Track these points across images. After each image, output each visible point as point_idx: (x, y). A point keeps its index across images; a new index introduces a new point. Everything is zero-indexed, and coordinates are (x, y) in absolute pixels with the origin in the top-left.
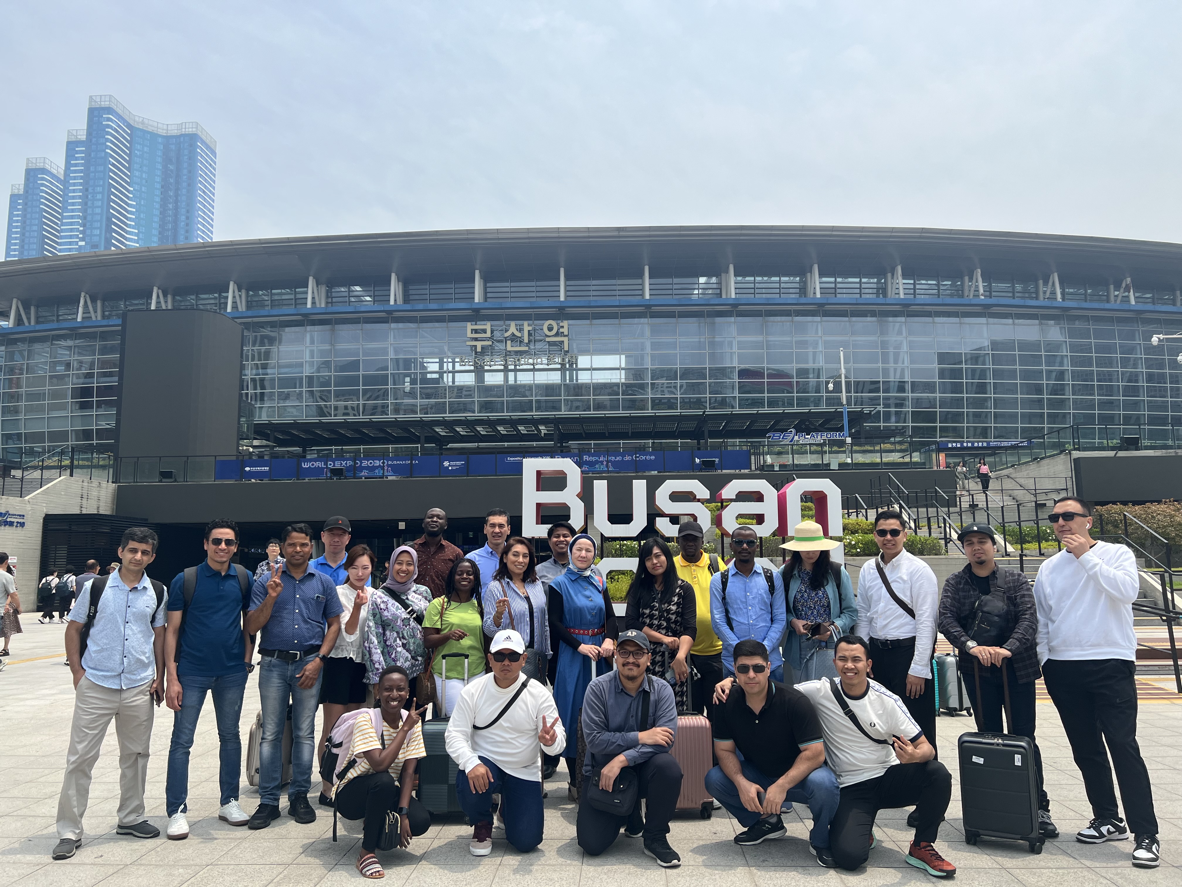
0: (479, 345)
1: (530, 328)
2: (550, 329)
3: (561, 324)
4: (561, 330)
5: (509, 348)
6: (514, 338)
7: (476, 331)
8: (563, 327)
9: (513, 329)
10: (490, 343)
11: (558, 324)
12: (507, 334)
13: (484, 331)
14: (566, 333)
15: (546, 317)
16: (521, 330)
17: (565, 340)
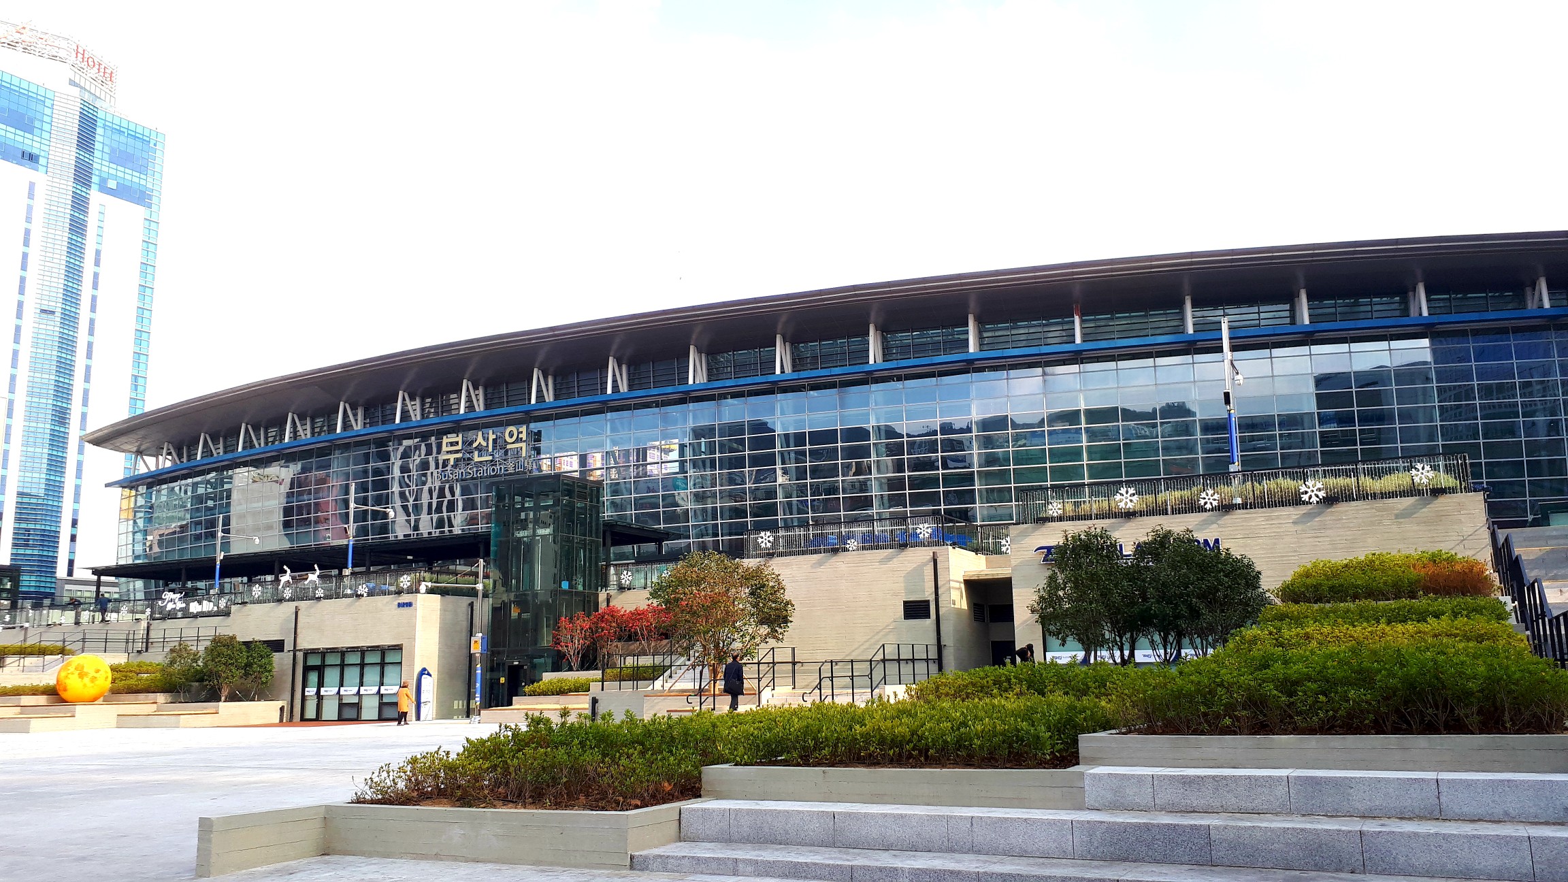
0: (452, 457)
1: (494, 437)
2: (511, 435)
3: (520, 430)
4: (520, 436)
5: (477, 459)
6: (480, 449)
7: (452, 444)
8: (522, 432)
9: (480, 440)
10: (459, 455)
11: (518, 430)
12: (475, 445)
13: (457, 443)
14: (524, 439)
15: (509, 423)
16: (486, 439)
17: (523, 445)
